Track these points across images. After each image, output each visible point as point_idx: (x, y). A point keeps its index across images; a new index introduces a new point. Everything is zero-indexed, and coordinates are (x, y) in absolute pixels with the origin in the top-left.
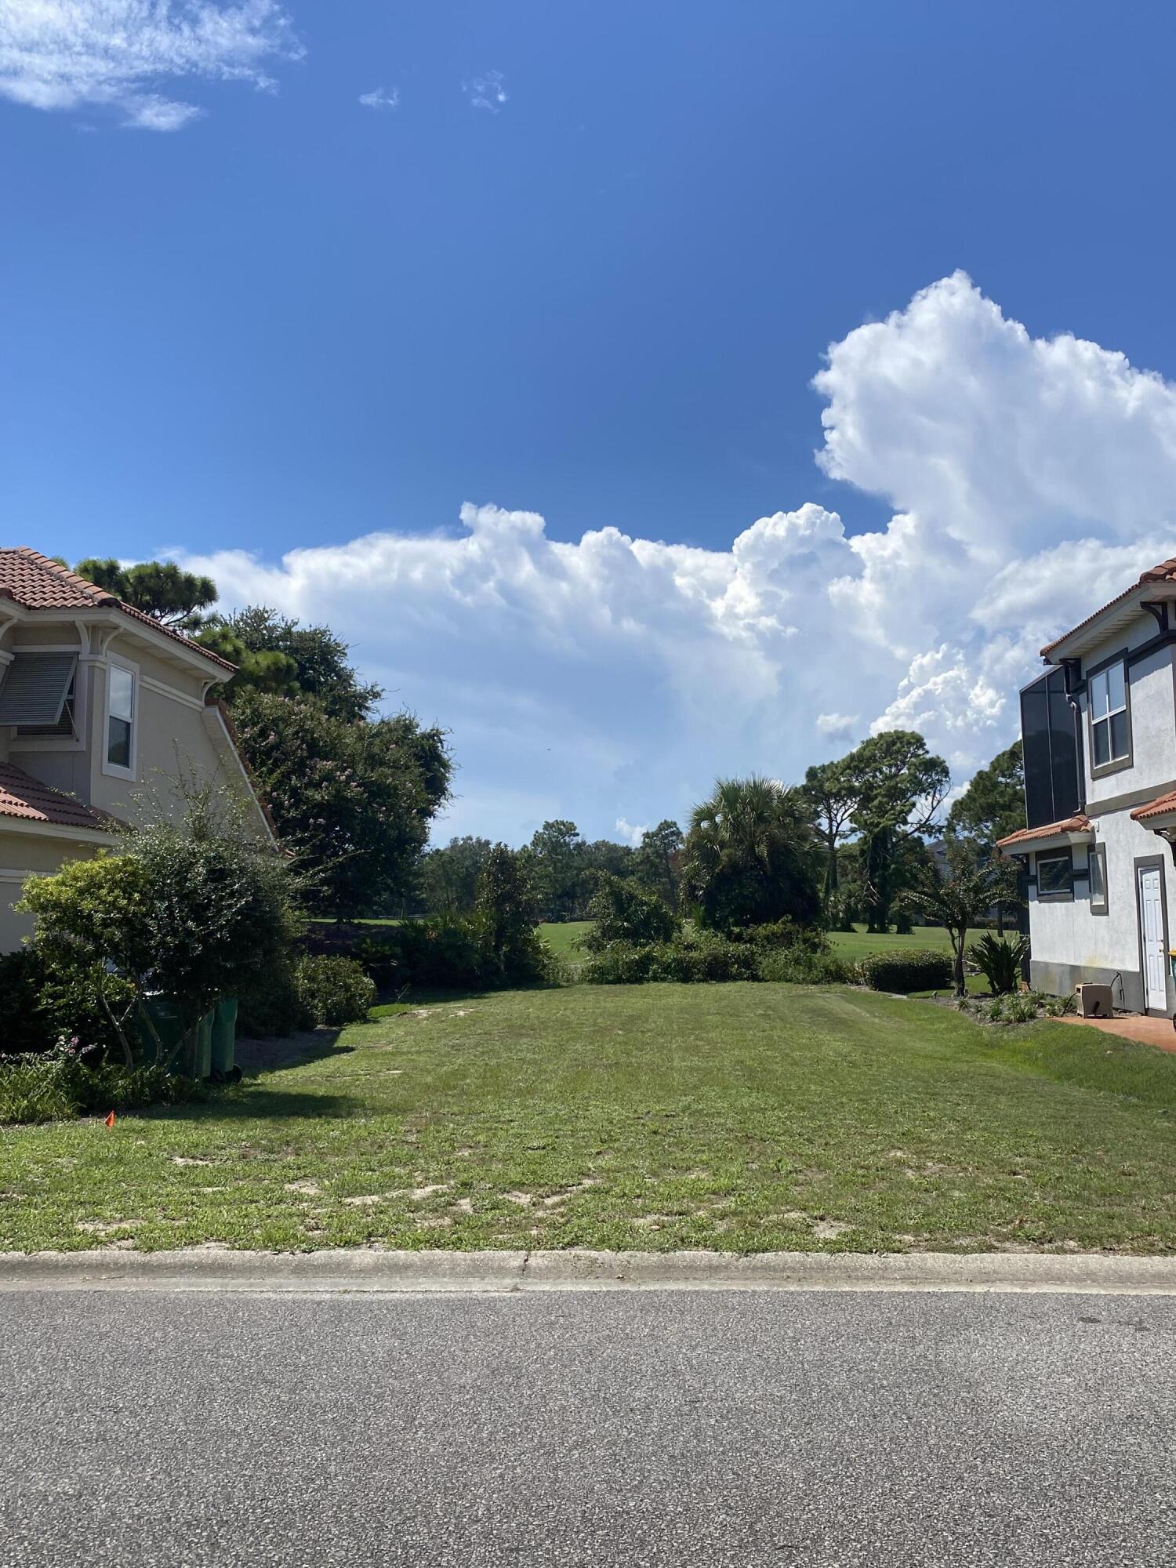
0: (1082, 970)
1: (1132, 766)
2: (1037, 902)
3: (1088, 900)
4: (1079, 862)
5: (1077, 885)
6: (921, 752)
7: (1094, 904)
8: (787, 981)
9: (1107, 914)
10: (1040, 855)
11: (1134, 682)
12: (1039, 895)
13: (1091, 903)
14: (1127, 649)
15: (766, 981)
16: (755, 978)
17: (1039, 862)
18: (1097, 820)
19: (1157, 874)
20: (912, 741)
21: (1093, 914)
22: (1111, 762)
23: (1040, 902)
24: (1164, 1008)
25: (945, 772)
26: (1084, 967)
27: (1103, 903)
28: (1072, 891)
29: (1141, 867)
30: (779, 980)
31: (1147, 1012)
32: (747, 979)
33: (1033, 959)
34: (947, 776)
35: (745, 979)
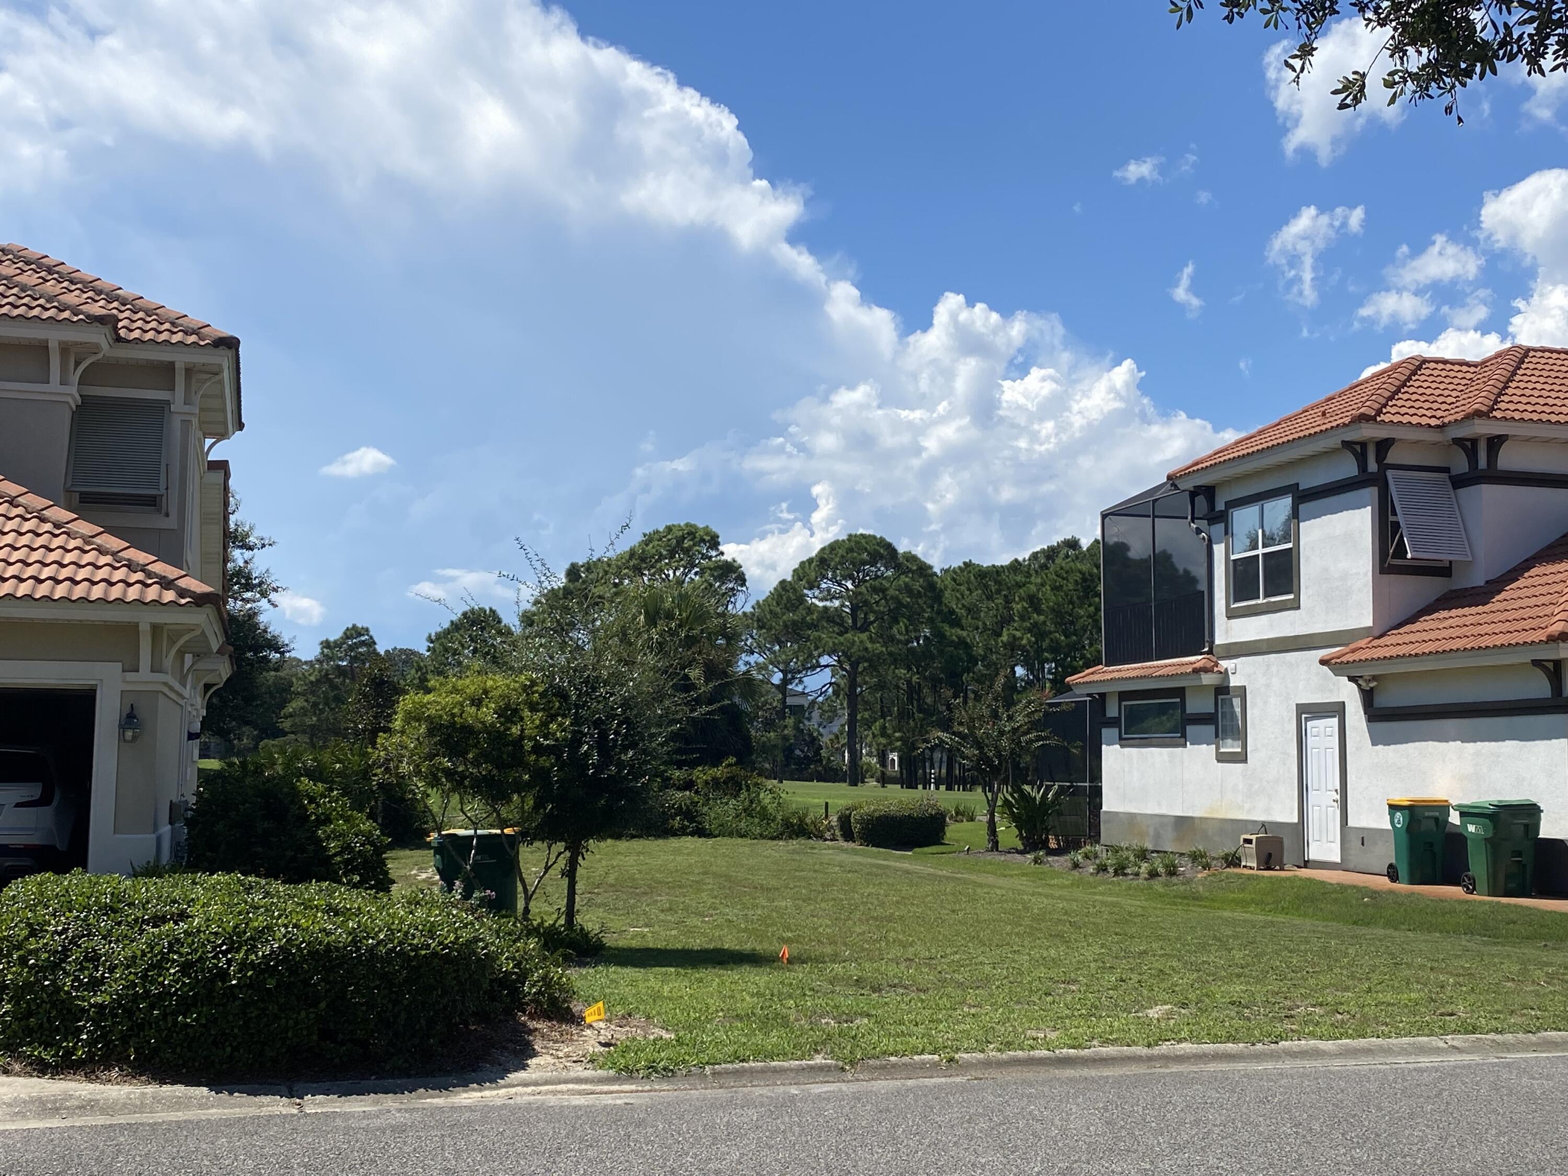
0: (1196, 821)
1: (1298, 608)
2: (1118, 746)
3: (1214, 746)
4: (1196, 704)
5: (1190, 729)
6: (714, 553)
7: (1222, 750)
8: (741, 836)
9: (1245, 761)
10: (1124, 696)
11: (1304, 521)
12: (1121, 738)
13: (1217, 748)
14: (1298, 484)
15: (715, 837)
16: (701, 832)
17: (1124, 703)
18: (1235, 661)
19: (1335, 721)
20: (707, 538)
21: (1219, 761)
22: (1260, 601)
23: (1122, 746)
24: (1339, 860)
25: (742, 580)
26: (1201, 818)
27: (1239, 750)
28: (1184, 736)
29: (1305, 713)
30: (731, 835)
31: (1306, 864)
32: (692, 834)
33: (1104, 808)
34: (743, 584)
35: (687, 835)
